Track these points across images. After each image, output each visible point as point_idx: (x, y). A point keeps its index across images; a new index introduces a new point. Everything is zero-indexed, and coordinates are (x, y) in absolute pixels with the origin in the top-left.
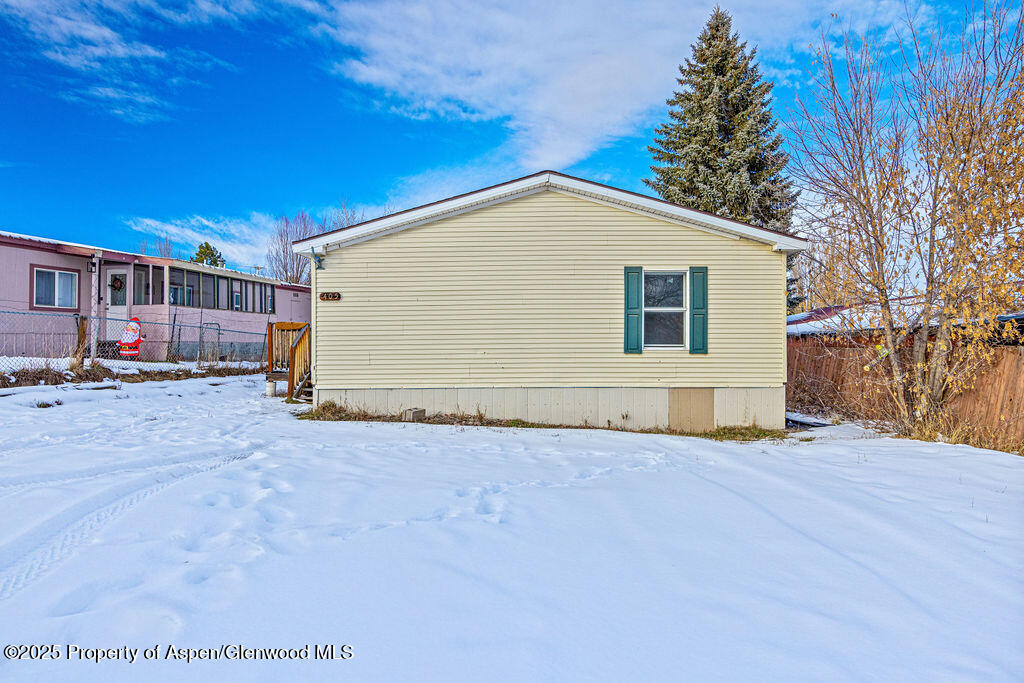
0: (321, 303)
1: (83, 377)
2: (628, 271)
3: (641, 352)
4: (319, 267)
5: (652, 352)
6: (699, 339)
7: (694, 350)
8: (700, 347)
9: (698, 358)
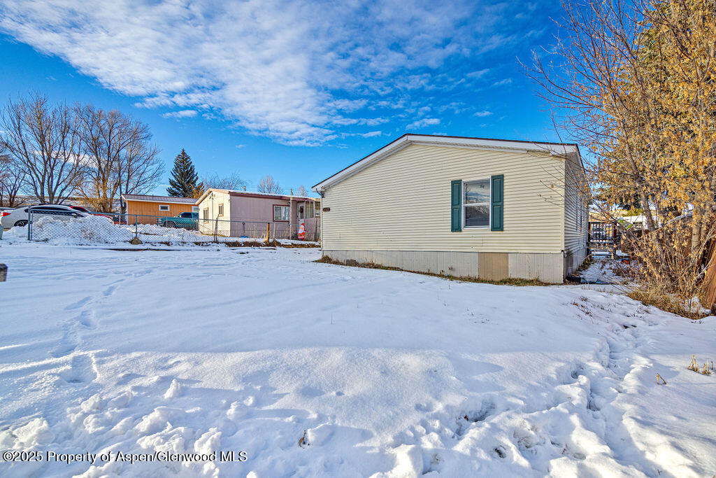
0: (324, 213)
1: (268, 244)
2: (453, 183)
3: (461, 231)
4: (323, 197)
5: (468, 231)
6: (497, 222)
7: (493, 229)
8: (498, 227)
9: (497, 234)
